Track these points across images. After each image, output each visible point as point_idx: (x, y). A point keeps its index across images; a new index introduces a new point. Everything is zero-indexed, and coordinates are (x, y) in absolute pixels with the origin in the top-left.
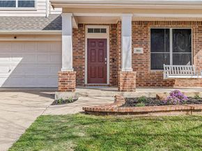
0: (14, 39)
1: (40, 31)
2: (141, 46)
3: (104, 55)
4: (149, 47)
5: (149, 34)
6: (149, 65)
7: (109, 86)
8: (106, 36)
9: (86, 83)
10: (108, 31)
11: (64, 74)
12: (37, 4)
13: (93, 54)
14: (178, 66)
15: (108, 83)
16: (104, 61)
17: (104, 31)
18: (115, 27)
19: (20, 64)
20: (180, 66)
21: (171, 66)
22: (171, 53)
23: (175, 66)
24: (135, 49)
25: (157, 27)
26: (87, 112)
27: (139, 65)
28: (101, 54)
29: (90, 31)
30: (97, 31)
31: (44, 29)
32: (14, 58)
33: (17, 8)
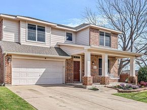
0: (44, 59)
2: (96, 65)
5: (98, 61)
6: (98, 74)
8: (80, 60)
9: (73, 81)
10: (81, 58)
12: (46, 41)
17: (79, 58)
28: (78, 68)
31: (59, 55)
32: (42, 69)
33: (36, 41)
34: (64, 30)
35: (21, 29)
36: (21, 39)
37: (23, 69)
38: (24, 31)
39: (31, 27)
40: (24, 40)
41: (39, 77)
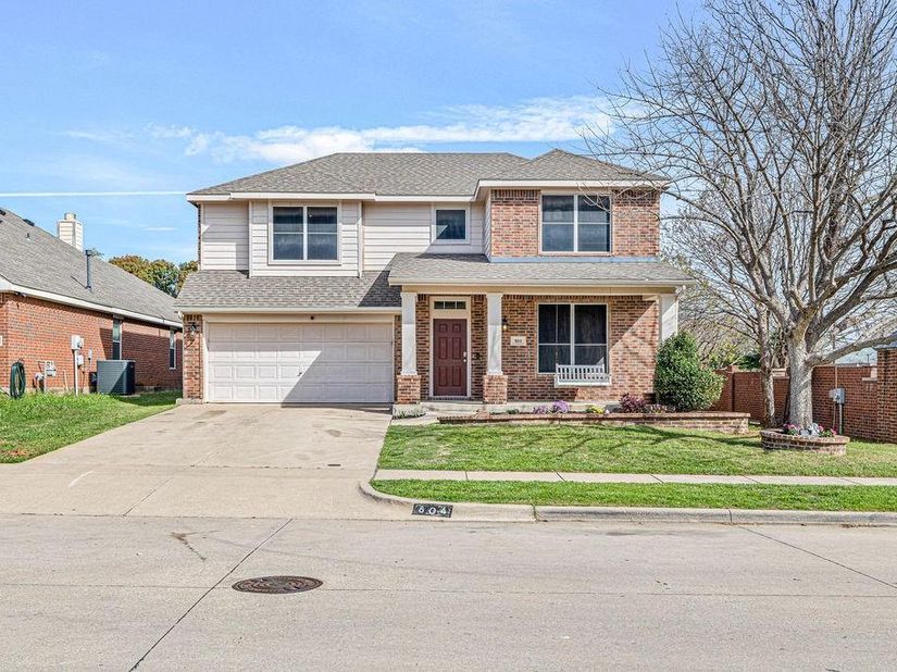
0: (309, 321)
1: (355, 308)
2: (522, 333)
3: (463, 348)
4: (537, 335)
5: (537, 314)
6: (537, 366)
7: (470, 399)
8: (465, 314)
9: (431, 394)
10: (468, 306)
11: (405, 379)
12: (341, 253)
13: (443, 345)
14: (582, 367)
15: (469, 395)
16: (461, 357)
17: (461, 305)
18: (480, 301)
19: (317, 363)
20: (586, 367)
21: (572, 367)
22: (572, 345)
23: (578, 367)
24: (513, 338)
25: (549, 303)
26: (442, 421)
27: (520, 365)
28: (457, 345)
29: (438, 305)
30: (450, 305)
31: (362, 305)
32: (308, 353)
33: (305, 260)
34: (428, 204)
35: (252, 226)
36: (252, 260)
37: (240, 353)
38: (262, 232)
39: (286, 215)
40: (262, 263)
41: (297, 380)
